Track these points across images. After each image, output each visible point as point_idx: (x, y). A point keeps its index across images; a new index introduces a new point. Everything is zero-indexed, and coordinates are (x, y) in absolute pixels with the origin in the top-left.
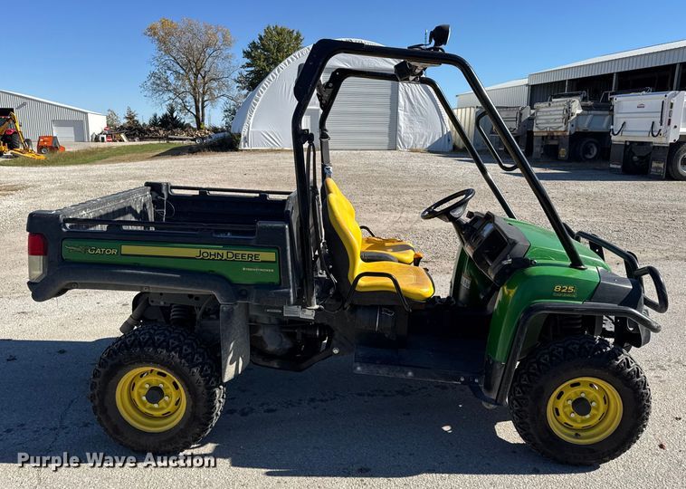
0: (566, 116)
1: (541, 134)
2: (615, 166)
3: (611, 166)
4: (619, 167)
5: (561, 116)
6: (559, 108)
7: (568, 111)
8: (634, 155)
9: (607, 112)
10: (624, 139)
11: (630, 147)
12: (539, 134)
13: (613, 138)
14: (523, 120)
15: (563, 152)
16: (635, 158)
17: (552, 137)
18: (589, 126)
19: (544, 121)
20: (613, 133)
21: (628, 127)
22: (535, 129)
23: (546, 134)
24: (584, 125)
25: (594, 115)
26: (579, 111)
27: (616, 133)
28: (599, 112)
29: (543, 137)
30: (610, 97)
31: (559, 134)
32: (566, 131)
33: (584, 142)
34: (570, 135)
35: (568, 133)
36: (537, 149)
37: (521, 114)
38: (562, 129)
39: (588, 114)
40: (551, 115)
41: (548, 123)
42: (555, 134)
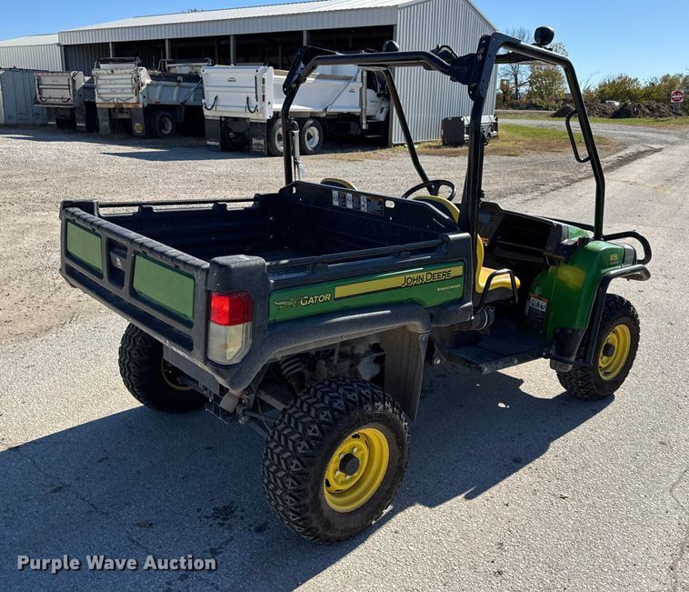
0: (136, 86)
1: (106, 106)
2: (212, 143)
3: (209, 143)
4: (218, 144)
5: (130, 86)
6: (125, 77)
7: (137, 79)
8: (230, 130)
9: (175, 83)
10: (219, 114)
11: (226, 123)
12: (102, 106)
13: (206, 112)
14: (77, 89)
15: (138, 127)
16: (231, 134)
17: (122, 110)
18: (160, 97)
19: (109, 91)
20: (206, 107)
21: (221, 102)
22: (98, 100)
23: (113, 106)
24: (156, 97)
25: (164, 86)
26: (148, 81)
27: (209, 107)
28: (168, 83)
29: (109, 109)
30: (167, 66)
31: (130, 106)
32: (138, 103)
33: (158, 118)
34: (144, 108)
35: (141, 106)
36: (104, 123)
37: (74, 82)
38: (134, 100)
39: (157, 85)
40: (116, 84)
41: (114, 93)
42: (125, 106)
